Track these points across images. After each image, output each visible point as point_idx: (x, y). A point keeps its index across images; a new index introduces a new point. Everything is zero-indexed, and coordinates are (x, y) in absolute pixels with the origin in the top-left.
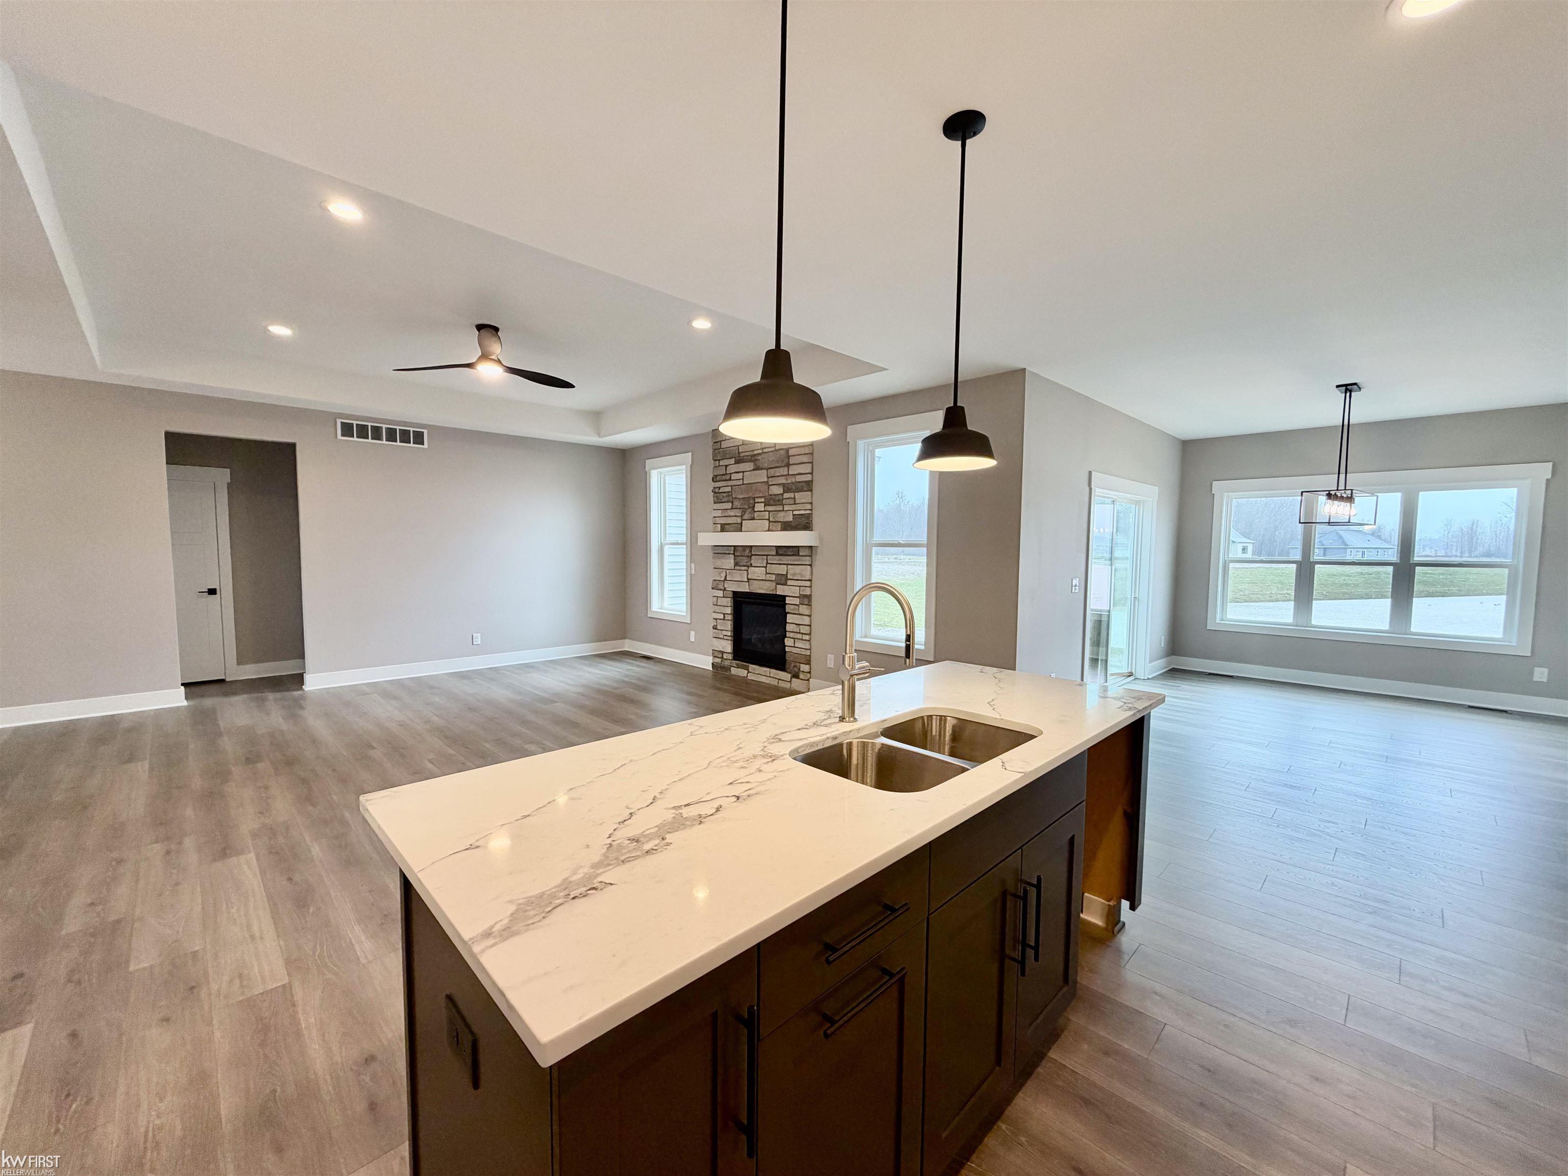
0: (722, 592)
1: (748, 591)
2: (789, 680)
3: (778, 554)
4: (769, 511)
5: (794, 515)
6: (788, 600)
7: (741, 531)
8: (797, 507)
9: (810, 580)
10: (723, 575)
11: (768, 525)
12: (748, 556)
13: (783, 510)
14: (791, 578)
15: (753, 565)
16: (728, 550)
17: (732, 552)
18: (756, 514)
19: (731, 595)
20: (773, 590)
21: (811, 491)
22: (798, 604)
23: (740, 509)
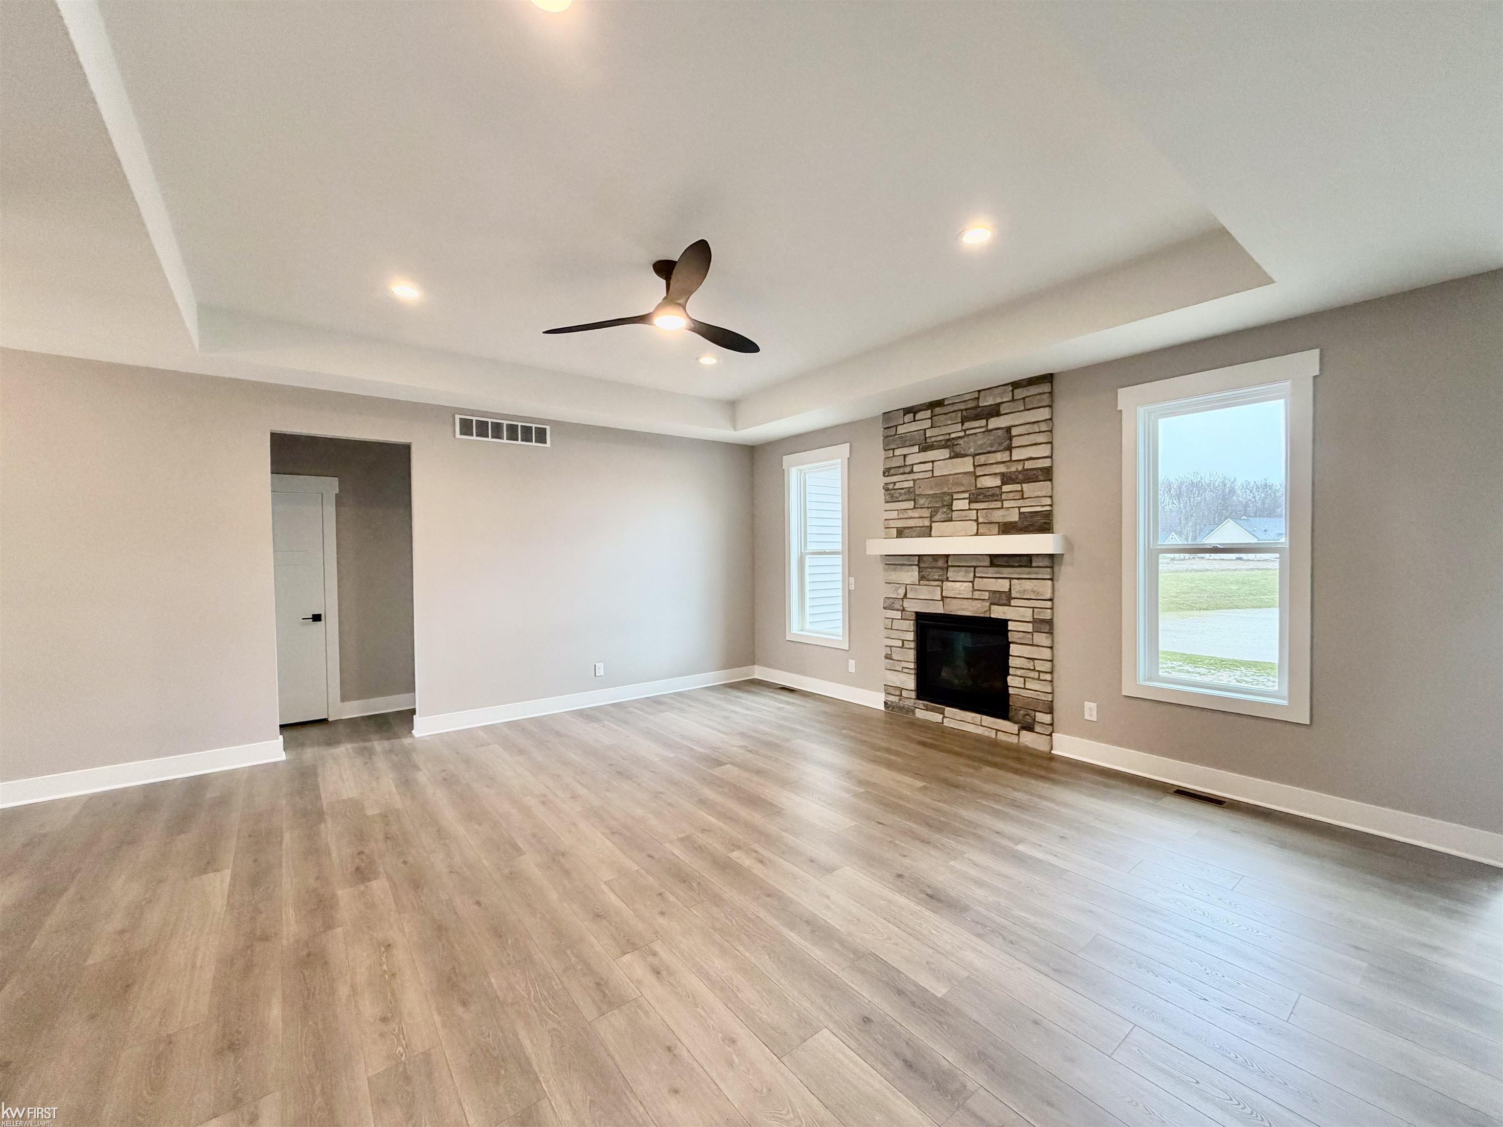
0: (900, 612)
1: (942, 612)
2: (1016, 732)
3: (992, 565)
4: (977, 510)
5: (1020, 513)
6: (1011, 626)
7: (930, 536)
8: (1027, 502)
9: (1051, 600)
10: (901, 592)
11: (976, 528)
12: (940, 568)
13: (1002, 507)
14: (1018, 596)
15: (950, 579)
16: (909, 560)
17: (916, 563)
18: (954, 514)
19: (914, 617)
20: (985, 612)
21: (1051, 480)
22: (1031, 631)
23: (928, 508)
